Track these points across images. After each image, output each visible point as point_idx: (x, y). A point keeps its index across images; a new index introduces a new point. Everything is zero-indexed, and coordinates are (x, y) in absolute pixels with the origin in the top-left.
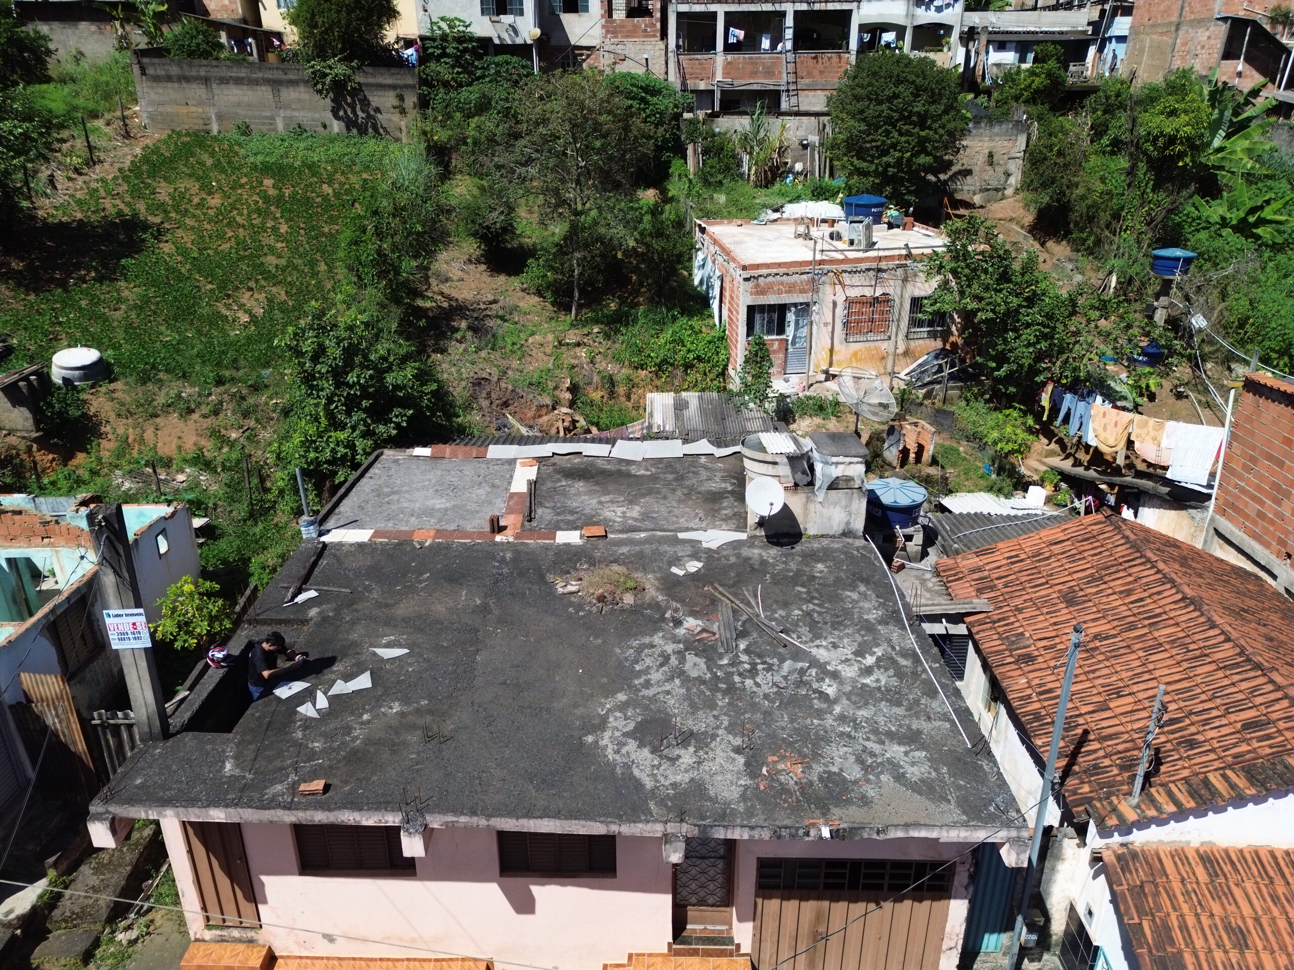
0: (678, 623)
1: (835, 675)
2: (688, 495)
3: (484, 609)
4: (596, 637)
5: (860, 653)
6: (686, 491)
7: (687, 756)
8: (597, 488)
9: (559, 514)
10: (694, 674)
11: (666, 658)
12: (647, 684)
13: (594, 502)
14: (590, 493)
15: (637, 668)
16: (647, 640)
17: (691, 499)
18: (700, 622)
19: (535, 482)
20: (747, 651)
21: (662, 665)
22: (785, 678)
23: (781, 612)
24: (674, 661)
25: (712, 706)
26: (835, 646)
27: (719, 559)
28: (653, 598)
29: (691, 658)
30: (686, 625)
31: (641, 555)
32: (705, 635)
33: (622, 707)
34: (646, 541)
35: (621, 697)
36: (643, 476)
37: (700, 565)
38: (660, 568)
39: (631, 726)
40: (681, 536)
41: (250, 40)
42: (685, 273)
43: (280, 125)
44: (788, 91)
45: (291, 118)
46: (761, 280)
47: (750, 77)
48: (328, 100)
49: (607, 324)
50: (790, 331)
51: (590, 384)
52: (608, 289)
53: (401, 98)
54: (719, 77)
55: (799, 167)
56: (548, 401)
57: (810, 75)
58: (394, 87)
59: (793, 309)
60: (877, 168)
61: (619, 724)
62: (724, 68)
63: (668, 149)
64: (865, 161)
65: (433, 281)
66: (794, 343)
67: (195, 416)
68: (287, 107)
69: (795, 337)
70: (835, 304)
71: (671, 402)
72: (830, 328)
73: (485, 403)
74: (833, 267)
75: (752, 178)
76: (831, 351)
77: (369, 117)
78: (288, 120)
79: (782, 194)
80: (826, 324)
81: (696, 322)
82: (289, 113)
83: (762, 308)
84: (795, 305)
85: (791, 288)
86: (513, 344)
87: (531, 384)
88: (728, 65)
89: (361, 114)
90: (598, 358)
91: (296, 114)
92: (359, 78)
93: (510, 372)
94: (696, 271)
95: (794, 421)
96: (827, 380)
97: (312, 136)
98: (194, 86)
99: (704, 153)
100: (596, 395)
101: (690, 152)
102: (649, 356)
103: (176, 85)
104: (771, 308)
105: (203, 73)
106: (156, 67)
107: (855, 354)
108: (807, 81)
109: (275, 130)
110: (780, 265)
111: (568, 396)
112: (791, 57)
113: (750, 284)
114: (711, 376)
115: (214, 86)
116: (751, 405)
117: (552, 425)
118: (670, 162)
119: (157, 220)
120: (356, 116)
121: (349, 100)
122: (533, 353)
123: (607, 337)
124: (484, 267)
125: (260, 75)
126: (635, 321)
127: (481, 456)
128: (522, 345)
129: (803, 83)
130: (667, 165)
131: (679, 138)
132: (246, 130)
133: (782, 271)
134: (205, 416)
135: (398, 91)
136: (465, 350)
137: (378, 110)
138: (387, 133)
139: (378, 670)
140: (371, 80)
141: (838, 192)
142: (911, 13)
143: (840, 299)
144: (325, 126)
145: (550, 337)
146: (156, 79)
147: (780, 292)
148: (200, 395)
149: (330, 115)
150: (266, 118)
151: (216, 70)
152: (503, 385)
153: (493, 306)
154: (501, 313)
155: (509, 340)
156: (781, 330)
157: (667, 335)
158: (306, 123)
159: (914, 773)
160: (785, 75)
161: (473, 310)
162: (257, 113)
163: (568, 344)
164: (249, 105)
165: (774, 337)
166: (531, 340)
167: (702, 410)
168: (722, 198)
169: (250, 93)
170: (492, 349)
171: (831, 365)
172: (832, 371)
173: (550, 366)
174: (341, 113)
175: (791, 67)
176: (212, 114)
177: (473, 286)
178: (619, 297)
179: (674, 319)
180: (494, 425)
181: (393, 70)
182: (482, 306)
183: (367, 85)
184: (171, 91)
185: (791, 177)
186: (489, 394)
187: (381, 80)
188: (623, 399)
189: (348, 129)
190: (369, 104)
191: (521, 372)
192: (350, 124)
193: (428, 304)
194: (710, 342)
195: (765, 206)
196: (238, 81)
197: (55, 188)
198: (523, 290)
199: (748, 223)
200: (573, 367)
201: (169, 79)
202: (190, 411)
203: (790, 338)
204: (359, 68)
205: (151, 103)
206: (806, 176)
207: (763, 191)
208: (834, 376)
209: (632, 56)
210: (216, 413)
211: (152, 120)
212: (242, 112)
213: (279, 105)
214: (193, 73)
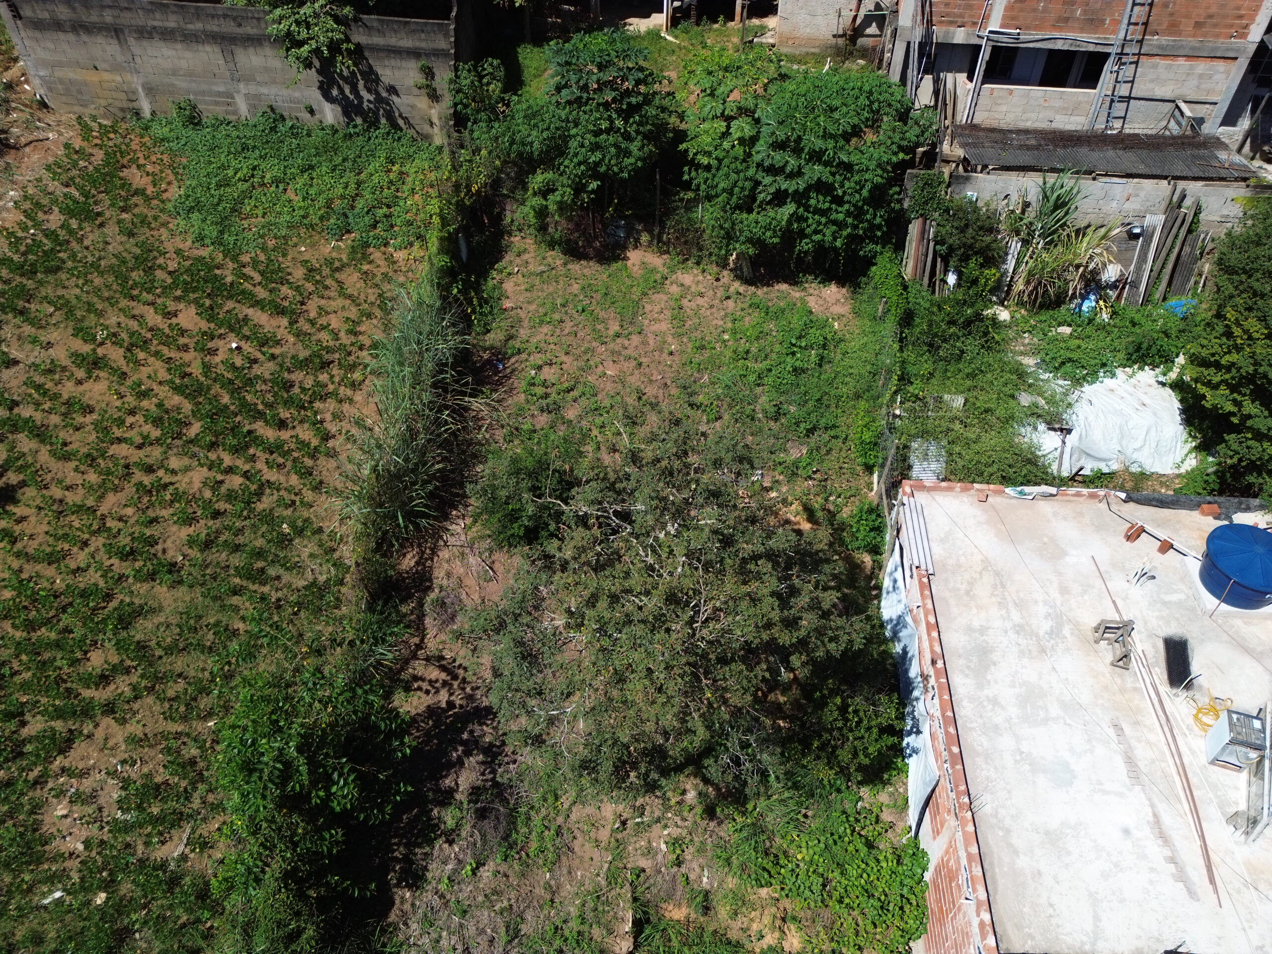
43: (243, 106)
44: (1121, 55)
45: (258, 97)
48: (312, 74)
53: (429, 73)
54: (995, 24)
55: (1111, 272)
57: (1173, 28)
62: (1008, 13)
68: (249, 78)
82: (253, 89)
88: (1016, 4)
89: (366, 94)
91: (264, 90)
98: (100, 39)
99: (942, 237)
101: (913, 236)
103: (71, 37)
105: (109, 19)
106: (33, 6)
108: (1163, 38)
109: (237, 115)
115: (131, 41)
120: (360, 98)
125: (199, 26)
129: (1154, 42)
132: (192, 114)
135: (423, 60)
137: (392, 90)
138: (411, 126)
140: (378, 40)
144: (312, 112)
146: (38, 25)
149: (317, 94)
150: (219, 94)
158: (283, 107)
160: (1123, 26)
162: (204, 87)
164: (190, 74)
169: (188, 54)
170: (504, 855)
173: (602, 878)
174: (335, 92)
176: (137, 85)
181: (412, 23)
183: (373, 48)
184: (66, 47)
185: (1092, 299)
187: (393, 40)
189: (348, 117)
190: (377, 80)
192: (350, 109)
196: (167, 35)
200: (643, 872)
201: (58, 26)
204: (358, 17)
205: (41, 62)
206: (1121, 290)
211: (50, 89)
212: (181, 83)
213: (237, 77)
214: (94, 18)
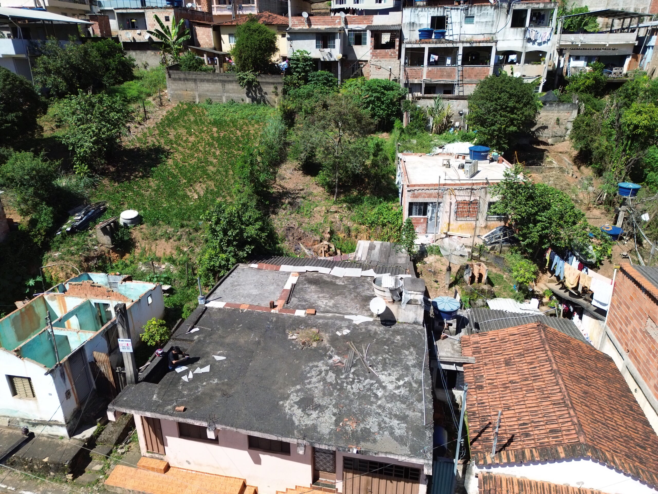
0: (331, 357)
1: (384, 388)
2: (356, 297)
3: (259, 343)
4: (297, 360)
5: (398, 379)
6: (356, 294)
7: (314, 414)
8: (319, 290)
9: (300, 301)
10: (329, 380)
11: (321, 372)
12: (310, 383)
13: (316, 296)
14: (316, 292)
15: (308, 375)
16: (316, 364)
17: (357, 299)
18: (339, 358)
19: (295, 285)
20: (353, 373)
21: (318, 375)
22: (364, 386)
23: (374, 357)
24: (323, 374)
25: (331, 394)
26: (390, 375)
27: (358, 330)
28: (325, 345)
29: (330, 373)
30: (334, 359)
31: (326, 325)
32: (339, 364)
33: (297, 391)
34: (331, 318)
35: (298, 387)
36: (341, 285)
37: (348, 331)
38: (332, 331)
39: (298, 399)
40: (346, 317)
41: (216, 58)
42: (393, 177)
43: (224, 100)
44: (458, 84)
45: (229, 97)
46: (416, 191)
47: (440, 78)
48: (245, 89)
49: (349, 203)
50: (429, 214)
51: (339, 230)
52: (354, 186)
53: (276, 88)
54: (424, 78)
55: (457, 124)
56: (318, 238)
57: (469, 76)
58: (273, 83)
59: (431, 205)
60: (489, 131)
61: (294, 398)
62: (427, 73)
63: (393, 115)
64: (484, 127)
65: (277, 179)
66: (431, 219)
67: (171, 240)
68: (228, 92)
69: (431, 217)
70: (451, 204)
71: (368, 245)
72: (448, 214)
73: (291, 238)
74: (450, 187)
75: (434, 129)
76: (449, 224)
77: (262, 96)
78: (227, 98)
79: (446, 139)
80: (446, 212)
81: (390, 204)
82: (228, 94)
83: (416, 204)
84: (432, 203)
85: (430, 196)
86: (307, 211)
87: (312, 230)
88: (429, 72)
89: (258, 95)
90: (344, 219)
91: (231, 95)
92: (259, 80)
93: (304, 224)
94: (397, 177)
95: (427, 256)
96: (446, 237)
97: (237, 105)
98: (190, 82)
99: (412, 116)
100: (341, 236)
101: (405, 116)
102: (367, 219)
103: (183, 82)
104: (421, 204)
105: (194, 77)
106: (175, 74)
107: (460, 226)
108: (468, 80)
109: (222, 102)
110: (424, 185)
111: (328, 236)
112: (460, 68)
113: (410, 193)
114: (394, 230)
115: (198, 83)
116: (403, 250)
117: (319, 249)
118: (394, 121)
119: (168, 148)
120: (257, 96)
121: (254, 89)
122: (316, 215)
123: (349, 209)
124: (301, 172)
125: (217, 78)
126: (362, 202)
127: (277, 270)
128: (311, 212)
129: (465, 80)
130: (393, 122)
131: (400, 109)
132: (210, 102)
133: (425, 188)
134: (175, 241)
135: (275, 85)
136: (286, 213)
137: (266, 93)
138: (269, 103)
139: (213, 364)
140: (264, 80)
141: (475, 138)
142: (525, 46)
143: (454, 201)
144: (243, 100)
145: (324, 208)
146: (175, 79)
147: (424, 197)
148: (174, 232)
149: (245, 95)
150: (219, 96)
151: (199, 76)
152: (300, 231)
153: (302, 192)
154: (304, 196)
155: (306, 209)
156: (425, 214)
157: (376, 210)
158: (235, 99)
159: (398, 432)
160: (457, 77)
161: (293, 194)
162: (215, 94)
163: (331, 212)
164: (212, 91)
165: (422, 216)
166: (315, 209)
167: (381, 250)
168: (414, 141)
169: (213, 86)
170: (297, 213)
171: (449, 230)
172: (449, 233)
173: (322, 222)
174: (250, 95)
175: (460, 73)
176: (197, 94)
177: (295, 181)
178: (358, 190)
179: (381, 202)
180: (293, 248)
181: (273, 76)
182: (297, 192)
183: (262, 82)
184: (180, 85)
185: (452, 129)
186: (293, 234)
187: (268, 80)
188: (354, 238)
189: (253, 101)
190: (262, 91)
191: (309, 224)
192: (254, 99)
193: (274, 190)
194: (395, 215)
195: (435, 145)
196: (208, 81)
197: (130, 132)
198: (316, 184)
199: (424, 155)
200: (332, 222)
201: (180, 79)
202: (170, 238)
203: (429, 217)
204: (259, 75)
205: (172, 90)
206: (460, 129)
207: (438, 135)
208: (450, 236)
209: (384, 67)
210: (179, 240)
211: (172, 97)
212: (209, 94)
213: (224, 91)
214: (190, 77)
